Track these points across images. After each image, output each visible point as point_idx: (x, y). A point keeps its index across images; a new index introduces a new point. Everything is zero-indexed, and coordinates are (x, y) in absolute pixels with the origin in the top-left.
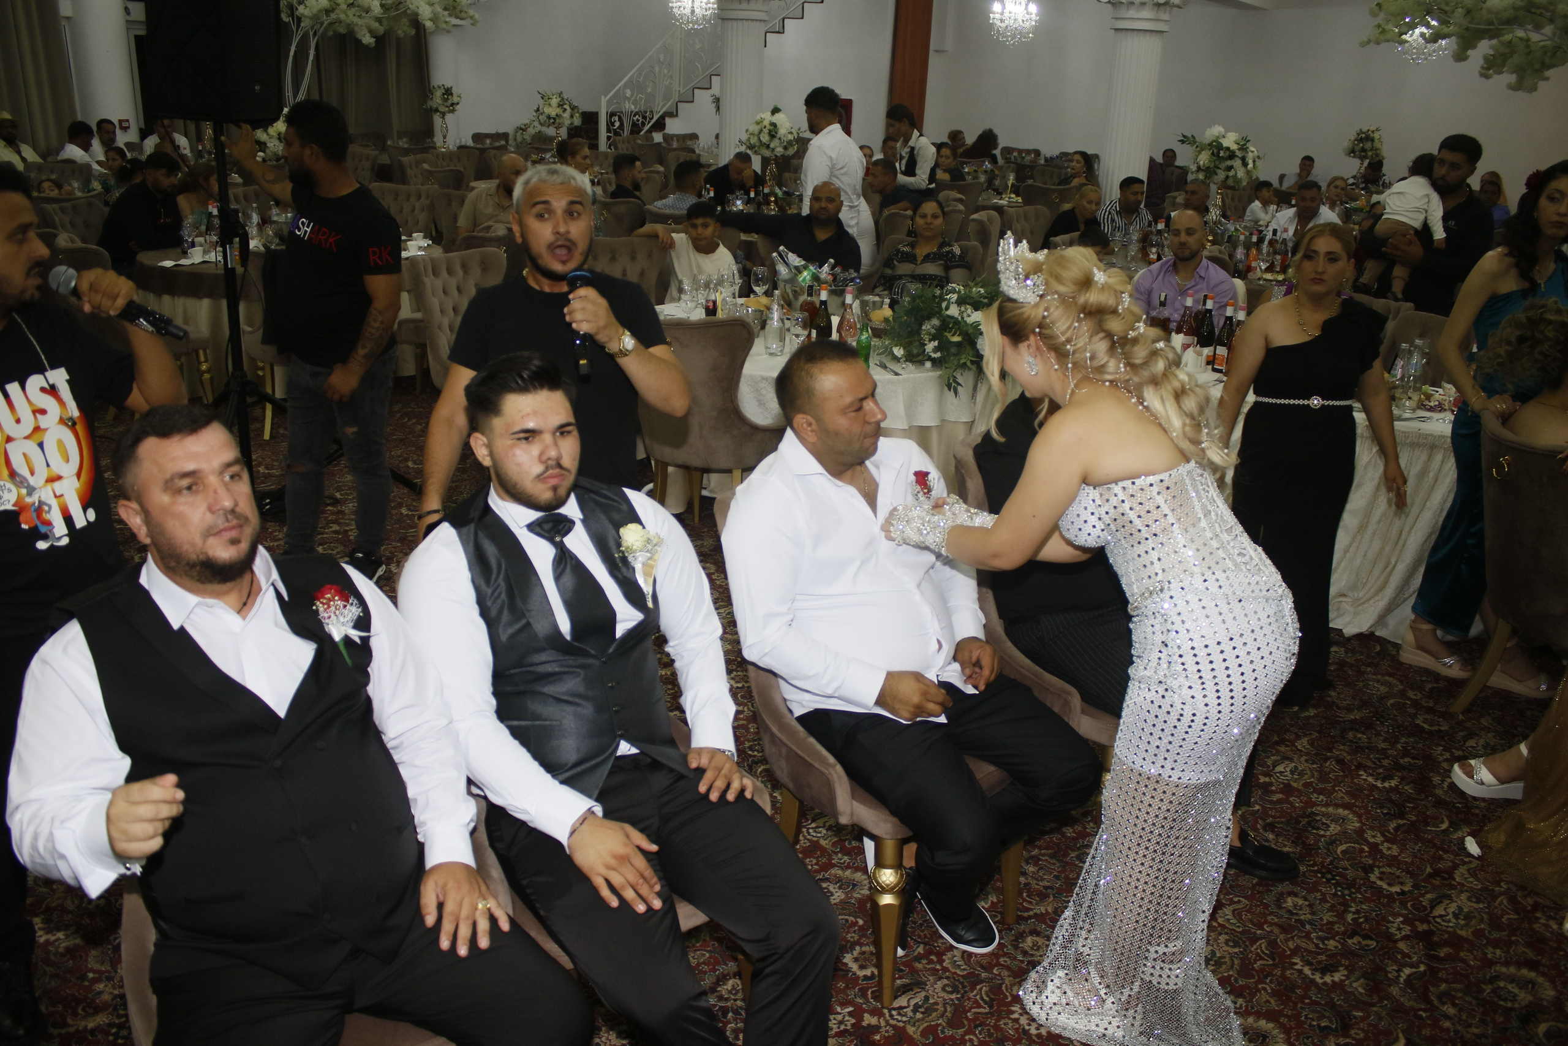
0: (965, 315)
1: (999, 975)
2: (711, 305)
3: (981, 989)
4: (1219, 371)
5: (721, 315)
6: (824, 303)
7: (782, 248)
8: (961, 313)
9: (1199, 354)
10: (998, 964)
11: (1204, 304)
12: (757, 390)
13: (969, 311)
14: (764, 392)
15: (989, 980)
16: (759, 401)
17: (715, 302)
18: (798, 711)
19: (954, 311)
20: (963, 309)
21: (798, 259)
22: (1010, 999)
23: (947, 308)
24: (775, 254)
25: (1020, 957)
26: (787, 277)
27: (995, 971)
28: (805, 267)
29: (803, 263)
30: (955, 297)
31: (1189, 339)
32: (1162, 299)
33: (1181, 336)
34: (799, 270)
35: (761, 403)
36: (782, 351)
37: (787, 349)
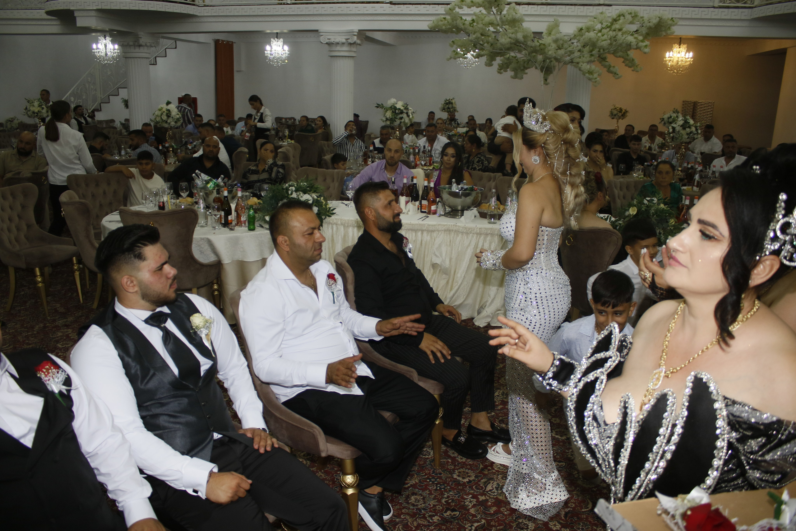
0: (300, 197)
1: (405, 518)
2: (161, 204)
3: (399, 527)
4: (425, 212)
5: (167, 209)
6: (226, 197)
7: (197, 171)
8: (298, 196)
9: (415, 205)
10: (402, 513)
11: (412, 181)
12: (199, 246)
13: (302, 194)
14: (202, 246)
15: (401, 522)
16: (201, 251)
17: (163, 203)
18: (283, 399)
19: (294, 195)
20: (298, 194)
21: (207, 176)
22: (414, 529)
23: (292, 194)
24: (194, 175)
25: (412, 507)
26: (202, 186)
27: (402, 517)
28: (211, 180)
29: (209, 178)
30: (294, 188)
31: (407, 199)
32: (393, 180)
33: (404, 197)
34: (207, 182)
35: (202, 252)
36: (206, 224)
37: (209, 223)
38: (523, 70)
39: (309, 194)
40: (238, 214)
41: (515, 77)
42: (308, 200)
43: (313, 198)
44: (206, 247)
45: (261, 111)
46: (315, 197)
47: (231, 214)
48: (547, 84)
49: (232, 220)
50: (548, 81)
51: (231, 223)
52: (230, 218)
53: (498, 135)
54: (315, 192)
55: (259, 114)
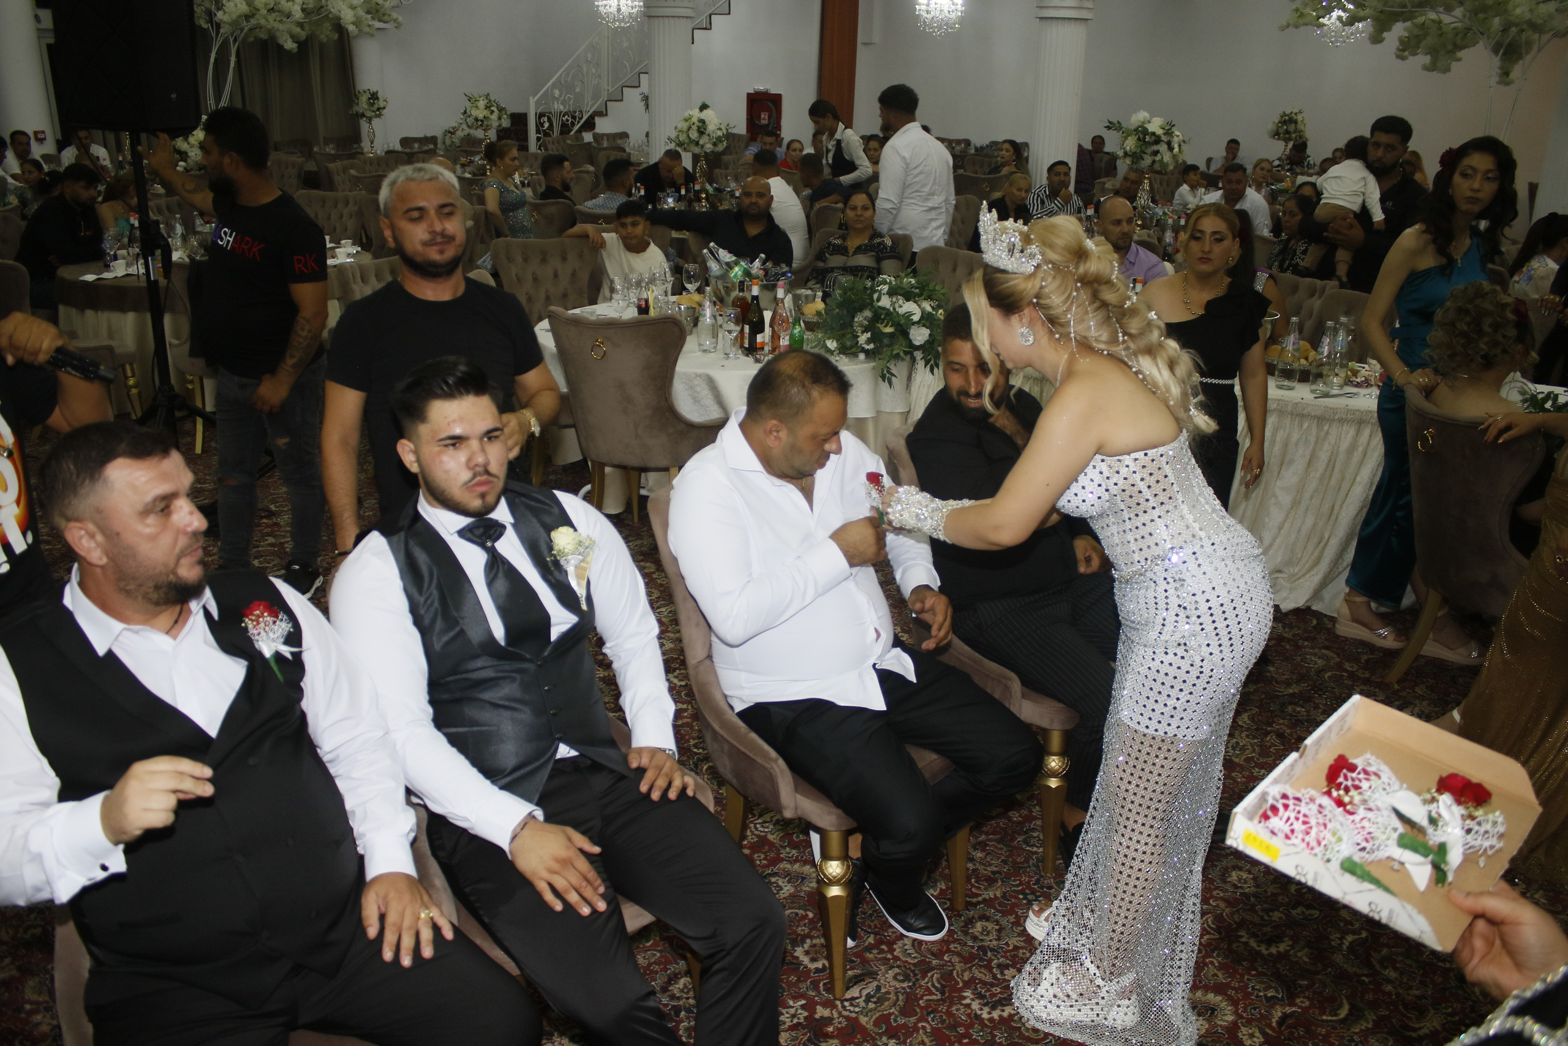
0: (897, 305)
1: (950, 961)
2: (643, 303)
3: (932, 976)
5: (653, 313)
6: (756, 298)
7: (712, 244)
10: (949, 951)
12: (691, 388)
13: (901, 302)
15: (940, 967)
17: (647, 301)
19: (885, 302)
20: (894, 299)
21: (729, 255)
23: (879, 300)
24: (705, 251)
25: (970, 943)
26: (718, 273)
27: (946, 958)
30: (886, 288)
34: (730, 266)
35: (696, 400)
36: (715, 348)
37: (720, 346)
38: (1452, 52)
39: (915, 302)
40: (773, 331)
41: (1431, 68)
42: (911, 314)
43: (923, 311)
44: (705, 392)
45: (837, 136)
46: (929, 309)
47: (762, 330)
48: (1507, 84)
49: (763, 343)
50: (1513, 75)
51: (762, 349)
52: (759, 338)
53: (1323, 201)
54: (929, 298)
55: (833, 143)
